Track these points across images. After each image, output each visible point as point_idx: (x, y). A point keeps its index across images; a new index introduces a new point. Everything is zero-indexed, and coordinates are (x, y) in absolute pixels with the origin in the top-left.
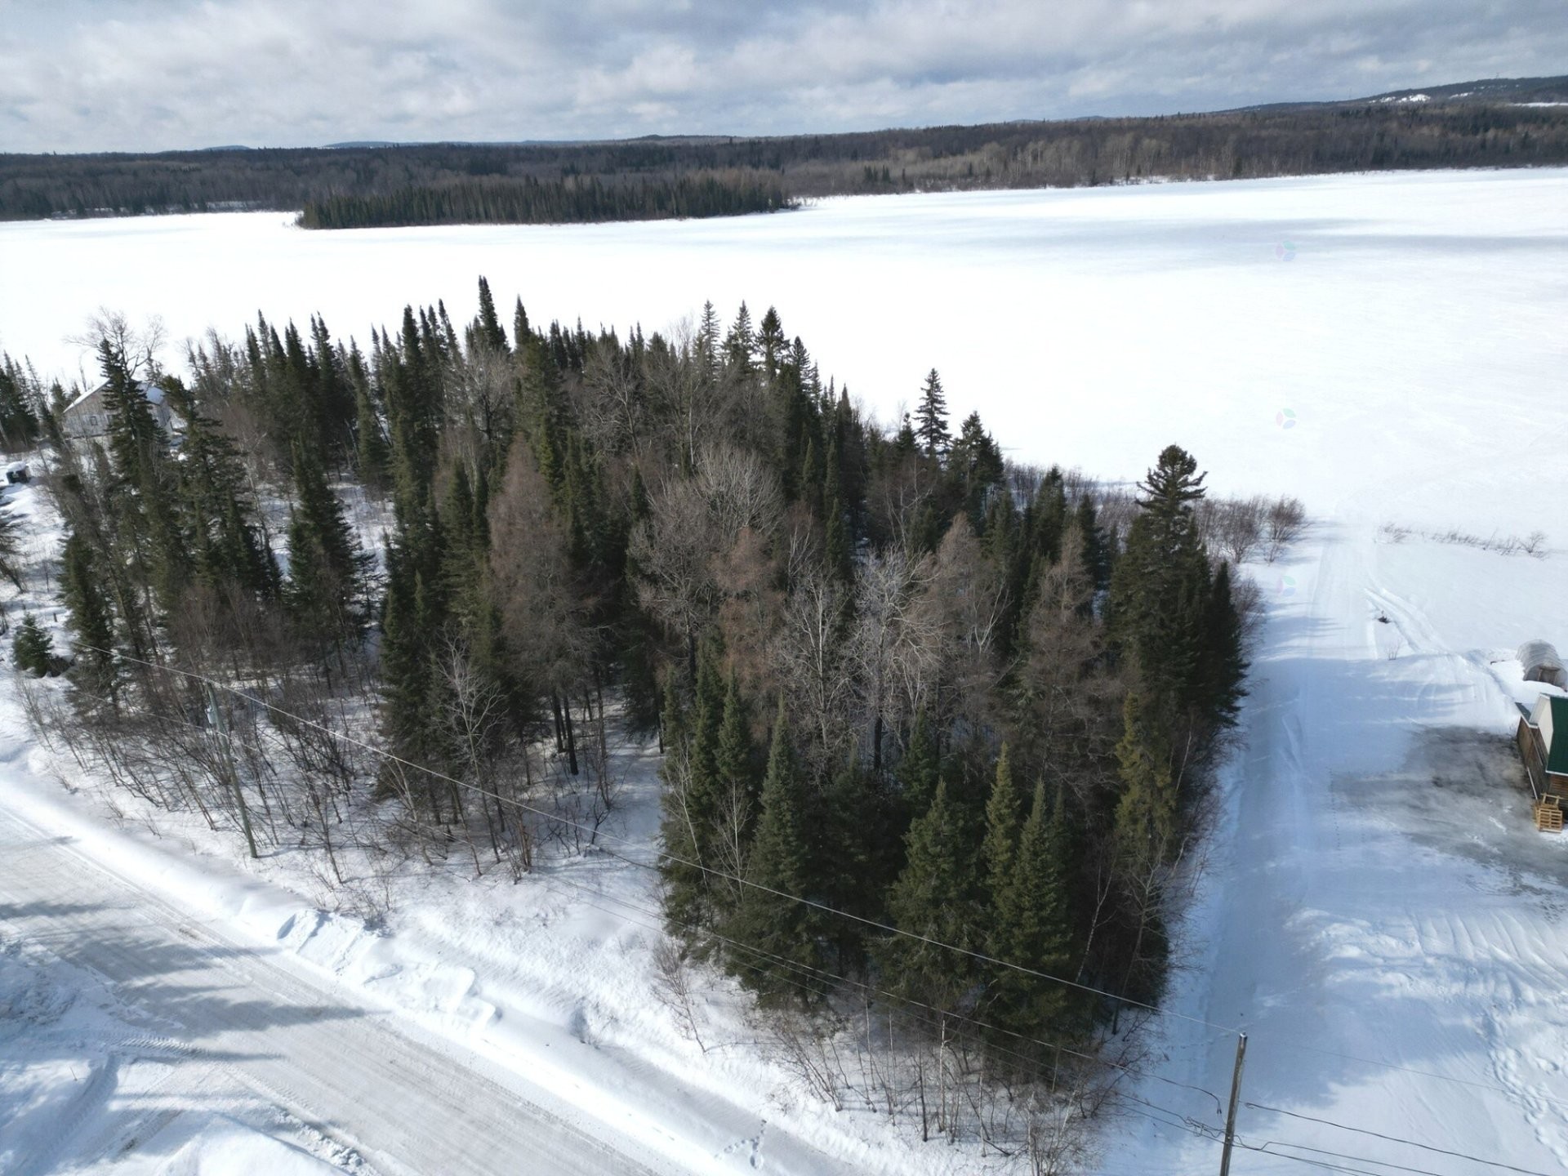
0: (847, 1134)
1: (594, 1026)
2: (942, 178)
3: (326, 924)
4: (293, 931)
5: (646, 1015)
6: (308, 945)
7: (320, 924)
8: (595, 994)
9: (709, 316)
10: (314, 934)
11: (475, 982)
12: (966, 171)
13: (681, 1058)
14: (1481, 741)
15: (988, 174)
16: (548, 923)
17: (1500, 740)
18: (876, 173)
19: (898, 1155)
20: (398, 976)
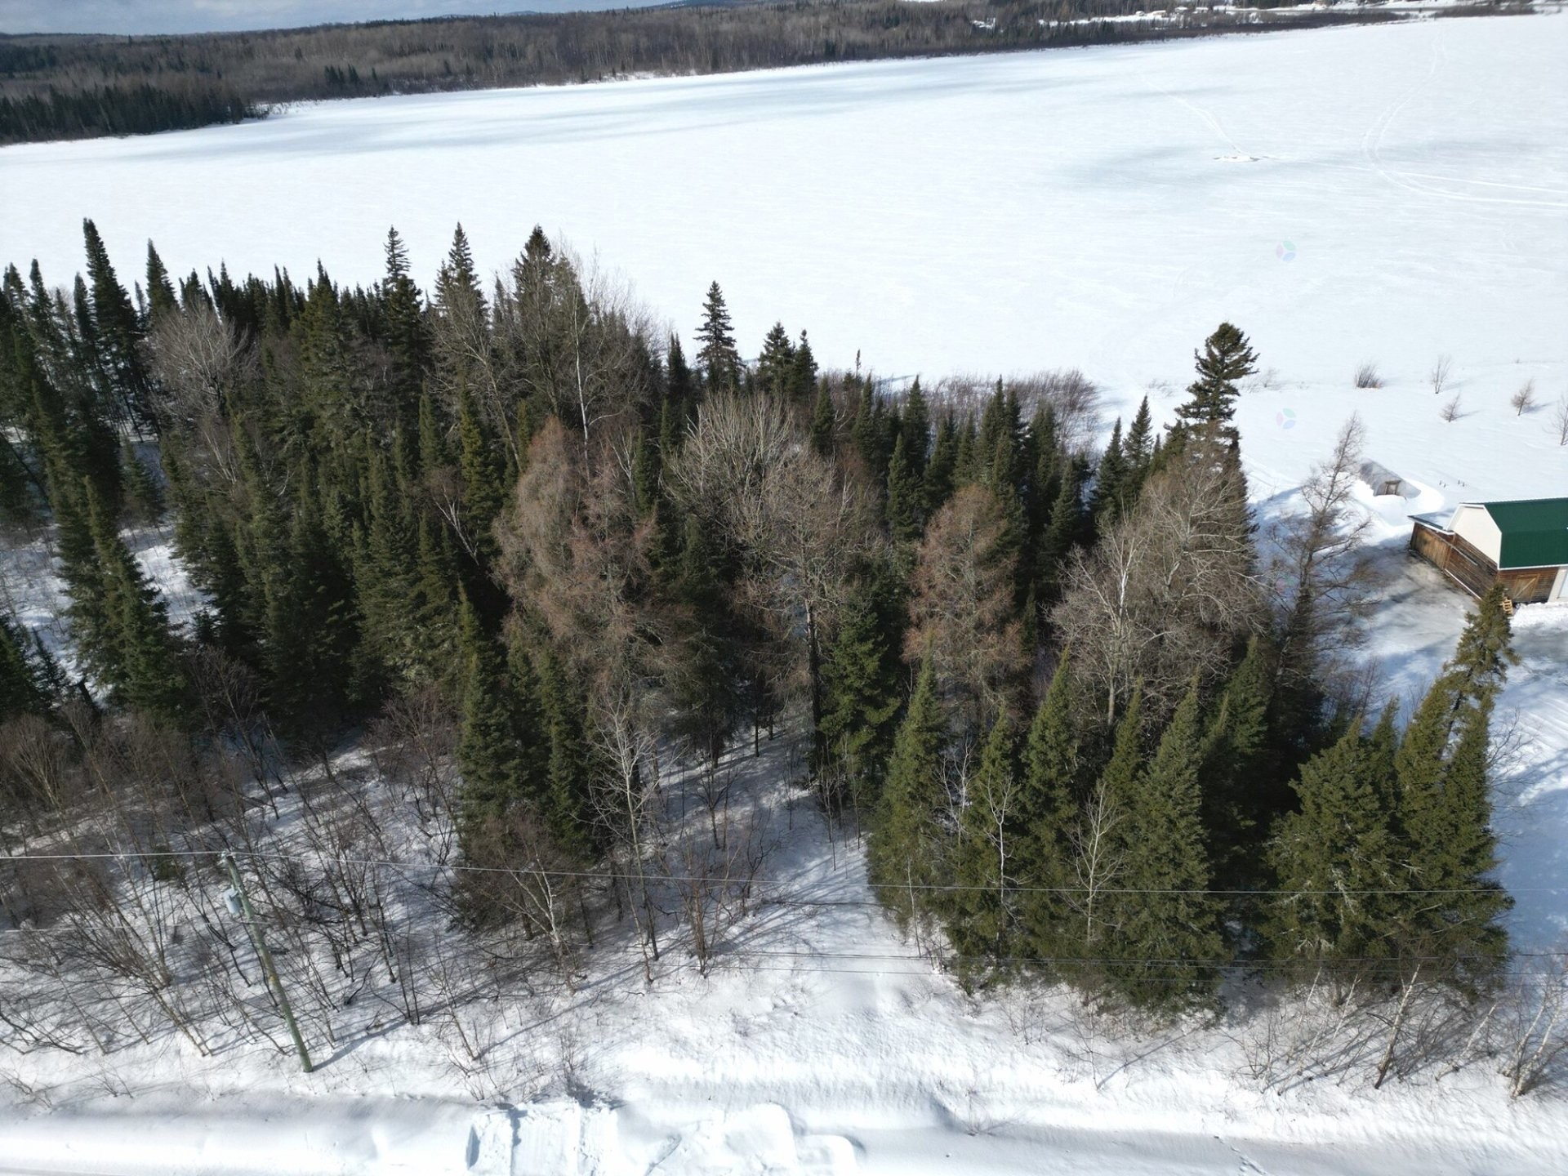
0: (1307, 1115)
1: (960, 1111)
2: (418, 77)
3: (522, 1120)
4: (482, 1148)
5: (1001, 1074)
6: (518, 1158)
7: (516, 1125)
8: (928, 1073)
9: (393, 245)
10: (516, 1141)
11: (791, 1117)
12: (444, 70)
13: (1078, 1106)
14: (1387, 555)
15: (469, 72)
16: (798, 1010)
17: (1400, 552)
18: (341, 73)
19: (1367, 1113)
20: (680, 1149)
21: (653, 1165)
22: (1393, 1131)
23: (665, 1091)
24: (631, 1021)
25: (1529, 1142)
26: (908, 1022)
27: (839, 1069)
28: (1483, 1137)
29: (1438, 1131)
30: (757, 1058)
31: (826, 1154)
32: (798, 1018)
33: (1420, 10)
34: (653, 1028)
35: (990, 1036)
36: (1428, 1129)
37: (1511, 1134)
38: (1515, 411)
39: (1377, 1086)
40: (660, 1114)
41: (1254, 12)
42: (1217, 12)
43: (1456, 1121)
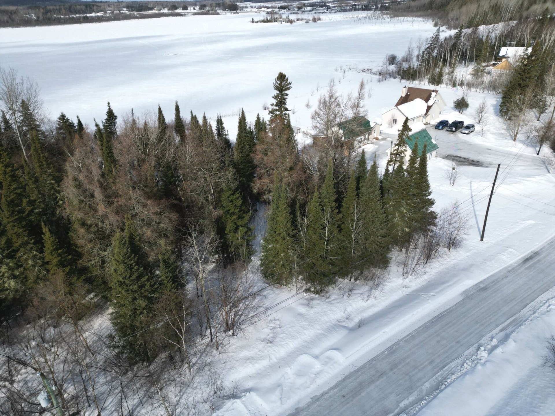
0: (419, 278)
1: (349, 325)
8: (332, 320)
11: (310, 355)
16: (279, 326)
19: (429, 270)
21: (281, 399)
22: (437, 271)
23: (261, 375)
24: (224, 364)
25: (459, 259)
26: (313, 311)
27: (309, 334)
28: (452, 263)
29: (444, 267)
30: (282, 346)
31: (330, 358)
32: (282, 328)
33: (188, 13)
34: (235, 362)
35: (338, 301)
36: (442, 267)
37: (455, 259)
38: (306, 108)
39: (426, 263)
40: (268, 382)
41: (135, 13)
42: (122, 13)
43: (445, 262)
